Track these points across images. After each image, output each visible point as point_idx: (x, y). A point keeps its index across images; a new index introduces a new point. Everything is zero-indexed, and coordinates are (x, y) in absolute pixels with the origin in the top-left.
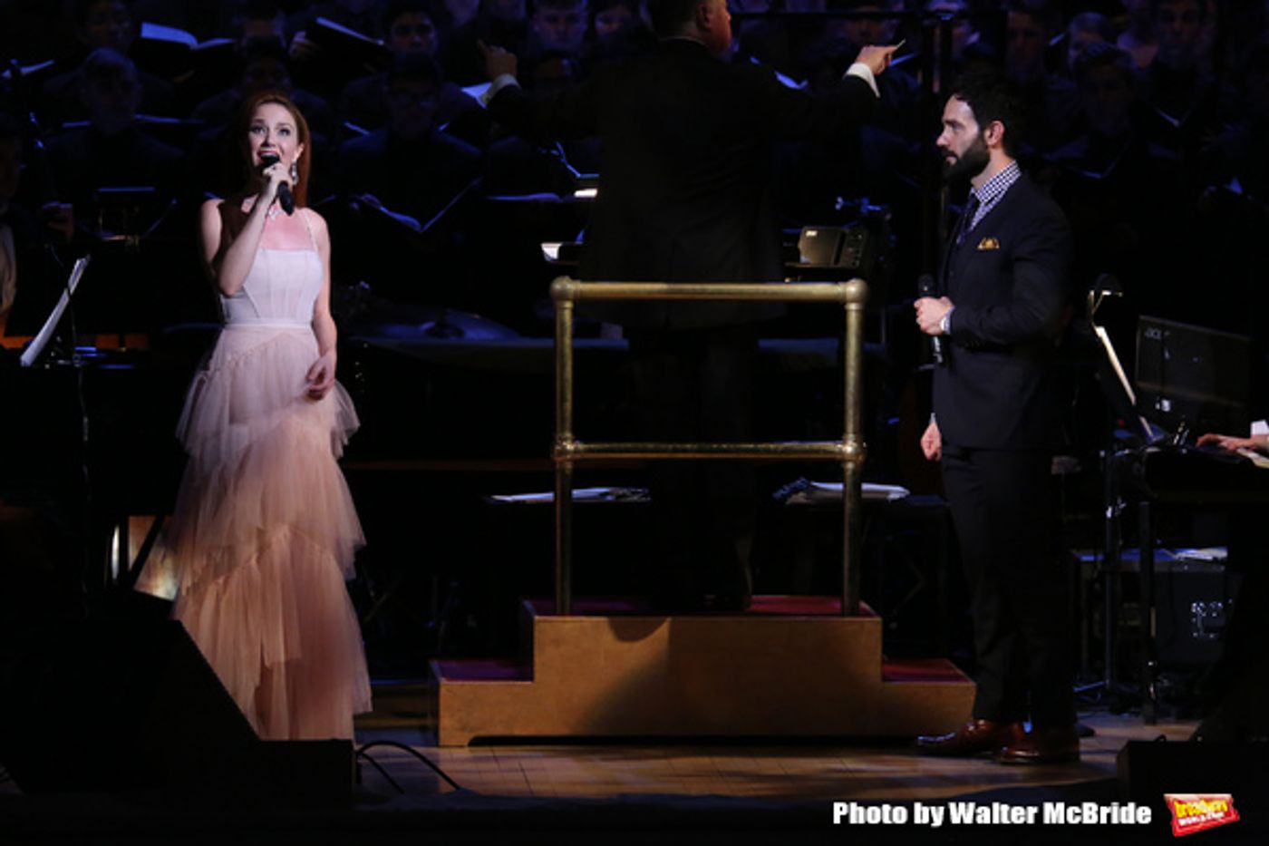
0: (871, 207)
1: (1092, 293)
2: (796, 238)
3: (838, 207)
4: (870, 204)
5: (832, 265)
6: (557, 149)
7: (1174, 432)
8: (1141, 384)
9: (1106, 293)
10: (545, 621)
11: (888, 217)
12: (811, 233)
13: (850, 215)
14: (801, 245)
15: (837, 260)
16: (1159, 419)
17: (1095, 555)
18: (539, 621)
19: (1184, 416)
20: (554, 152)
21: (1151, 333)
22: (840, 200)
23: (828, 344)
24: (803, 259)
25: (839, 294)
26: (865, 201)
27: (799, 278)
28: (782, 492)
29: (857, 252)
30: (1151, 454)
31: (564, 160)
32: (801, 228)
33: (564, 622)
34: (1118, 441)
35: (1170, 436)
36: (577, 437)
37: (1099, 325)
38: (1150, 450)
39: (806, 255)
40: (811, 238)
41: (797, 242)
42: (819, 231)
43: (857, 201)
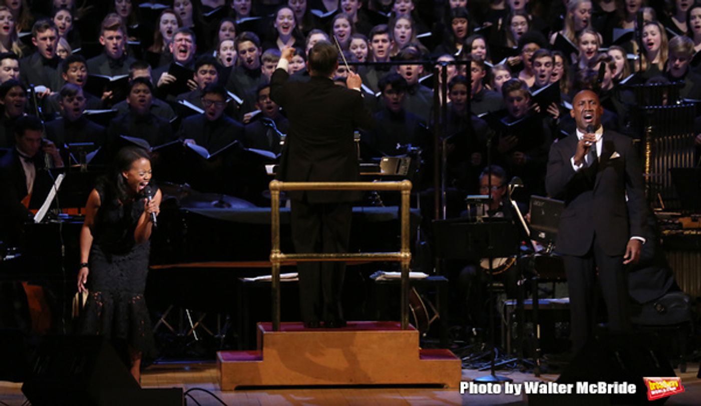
0: (412, 148)
1: (510, 186)
2: (379, 162)
3: (398, 148)
4: (412, 146)
5: (395, 174)
6: (272, 123)
7: (547, 247)
8: (533, 226)
9: (516, 185)
10: (269, 334)
11: (420, 152)
12: (386, 160)
13: (402, 151)
14: (381, 166)
15: (397, 171)
16: (540, 241)
17: (513, 302)
18: (266, 334)
19: (551, 240)
20: (271, 125)
21: (536, 203)
22: (398, 145)
23: (393, 210)
25: (398, 187)
27: (381, 179)
28: (373, 275)
29: (406, 168)
30: (537, 257)
31: (275, 128)
32: (381, 157)
33: (277, 334)
34: (522, 251)
35: (545, 248)
36: (283, 251)
37: (513, 200)
38: (537, 255)
39: (383, 170)
40: (386, 162)
41: (379, 164)
42: (389, 159)
43: (406, 145)
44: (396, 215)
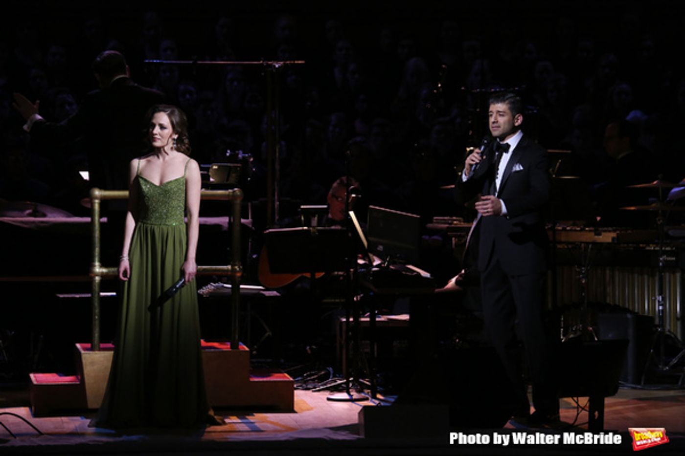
0: (244, 155)
3: (228, 154)
4: (243, 153)
5: (225, 182)
7: (385, 260)
8: (370, 238)
9: (354, 195)
10: (86, 353)
11: (252, 159)
12: (215, 167)
13: (233, 158)
14: (210, 173)
15: (227, 180)
16: (379, 254)
17: (349, 318)
18: (84, 353)
19: (389, 253)
21: (374, 214)
22: (229, 151)
23: (223, 220)
24: (212, 180)
26: (241, 152)
29: (237, 176)
30: (375, 271)
32: (211, 164)
35: (383, 261)
38: (375, 269)
39: (213, 178)
40: (215, 169)
41: (208, 171)
42: (219, 167)
43: (237, 152)
44: (226, 226)
